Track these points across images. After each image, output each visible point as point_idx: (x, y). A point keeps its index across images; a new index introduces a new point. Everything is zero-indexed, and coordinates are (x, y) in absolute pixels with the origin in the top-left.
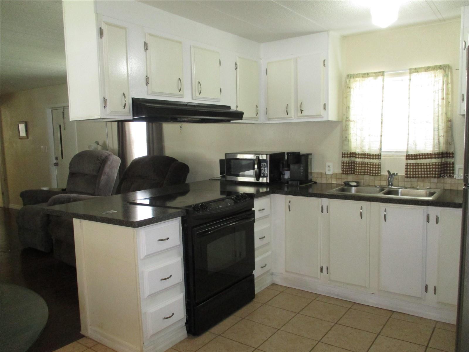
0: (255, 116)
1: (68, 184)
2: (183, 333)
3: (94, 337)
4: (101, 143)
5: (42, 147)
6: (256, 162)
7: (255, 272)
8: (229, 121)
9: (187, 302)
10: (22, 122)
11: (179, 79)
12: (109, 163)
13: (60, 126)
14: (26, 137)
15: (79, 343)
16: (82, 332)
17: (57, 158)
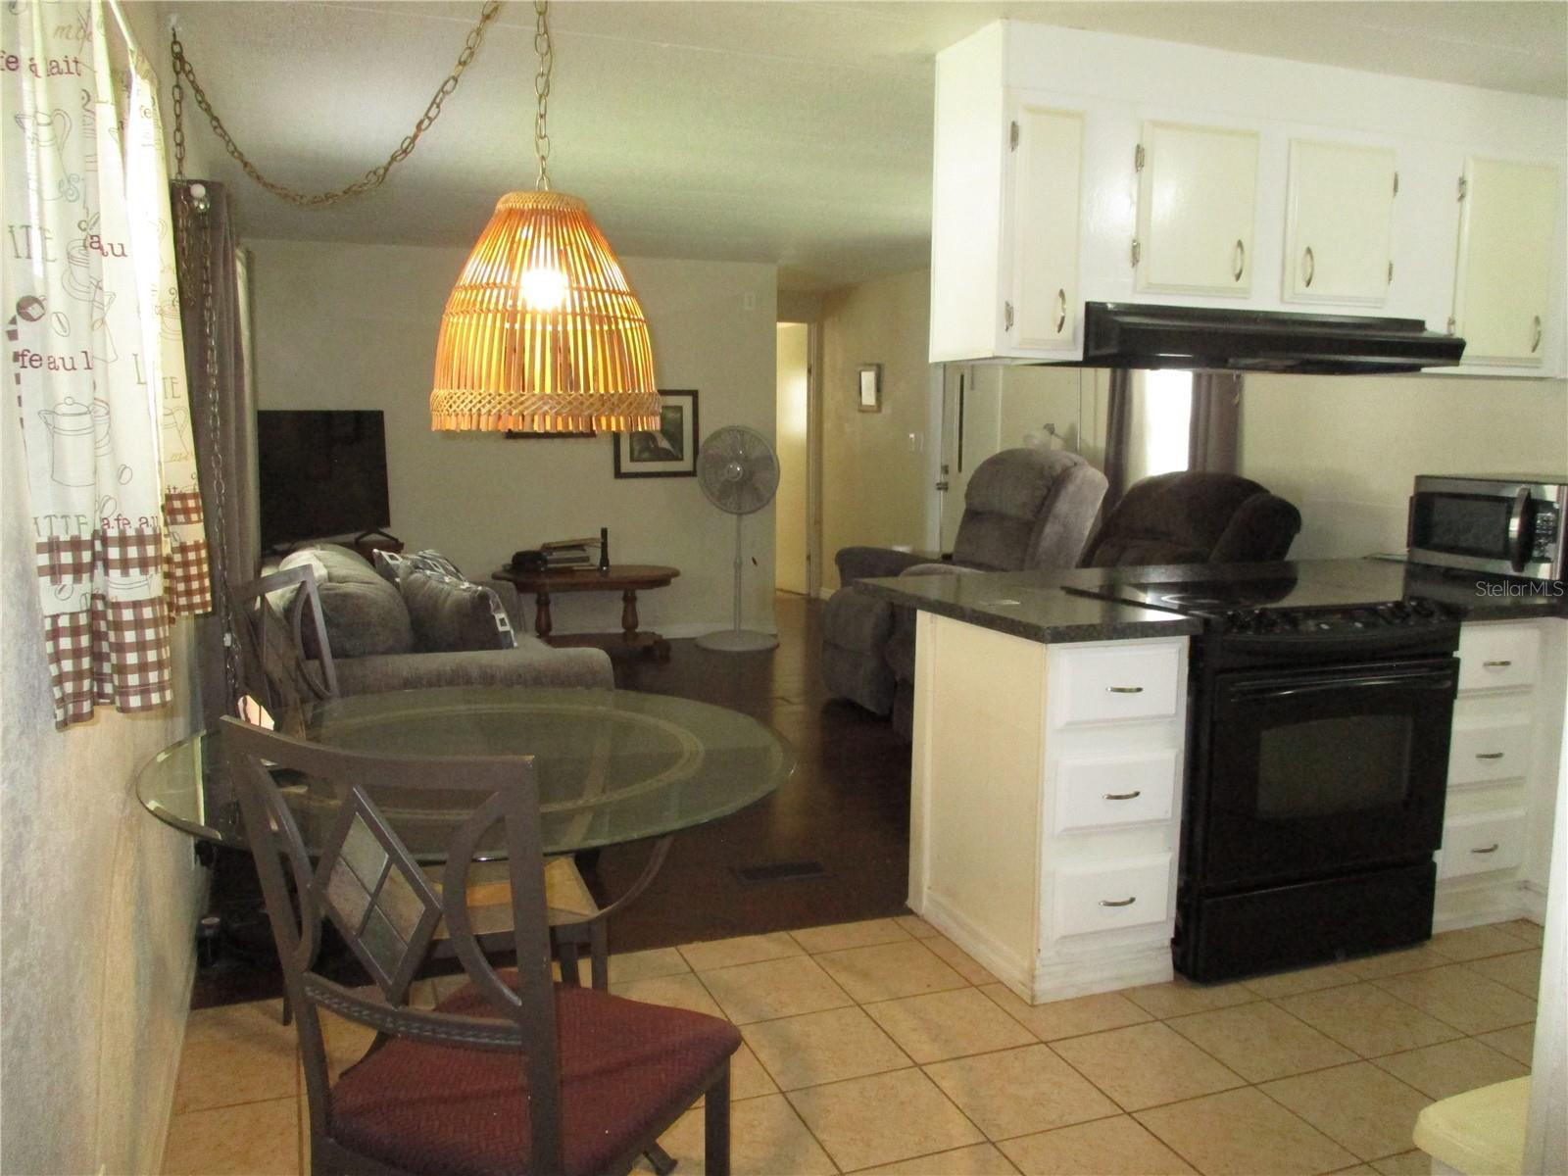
0: (1526, 353)
1: (959, 541)
2: (1161, 966)
3: (932, 918)
4: (1062, 429)
5: (912, 436)
6: (1518, 508)
7: (1438, 856)
8: (1413, 369)
9: (1182, 884)
10: (867, 366)
11: (1240, 244)
12: (1071, 488)
13: (962, 377)
14: (875, 408)
15: (897, 923)
16: (910, 903)
17: (945, 470)
